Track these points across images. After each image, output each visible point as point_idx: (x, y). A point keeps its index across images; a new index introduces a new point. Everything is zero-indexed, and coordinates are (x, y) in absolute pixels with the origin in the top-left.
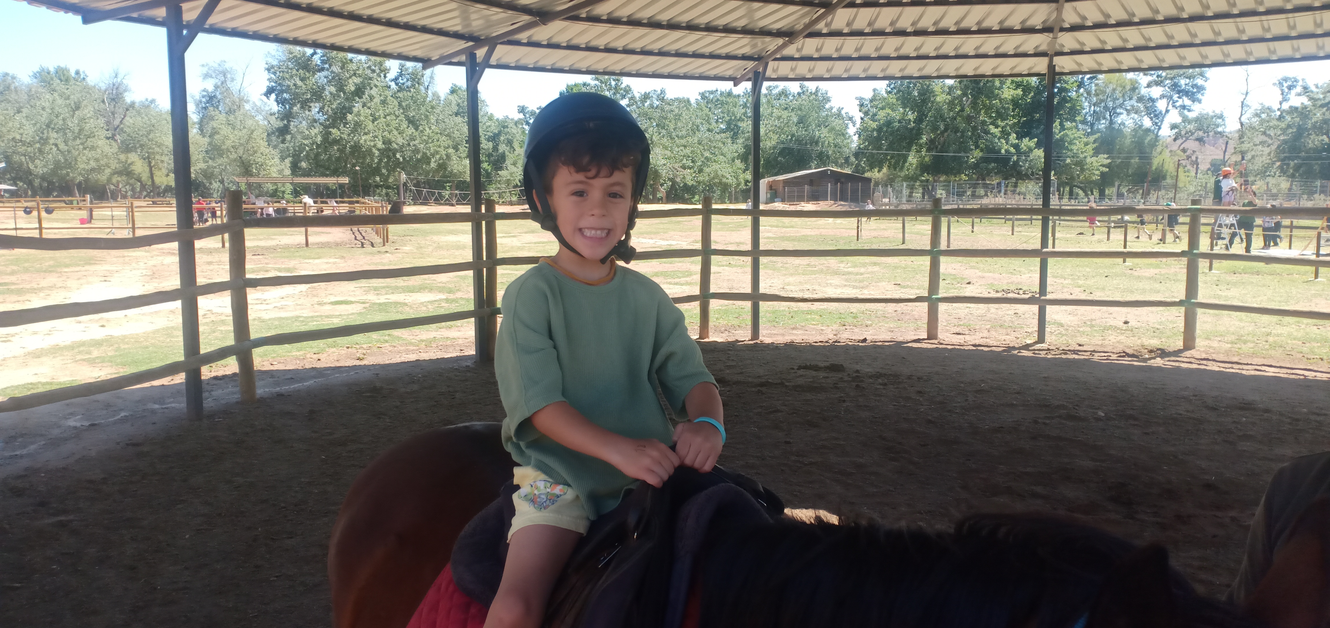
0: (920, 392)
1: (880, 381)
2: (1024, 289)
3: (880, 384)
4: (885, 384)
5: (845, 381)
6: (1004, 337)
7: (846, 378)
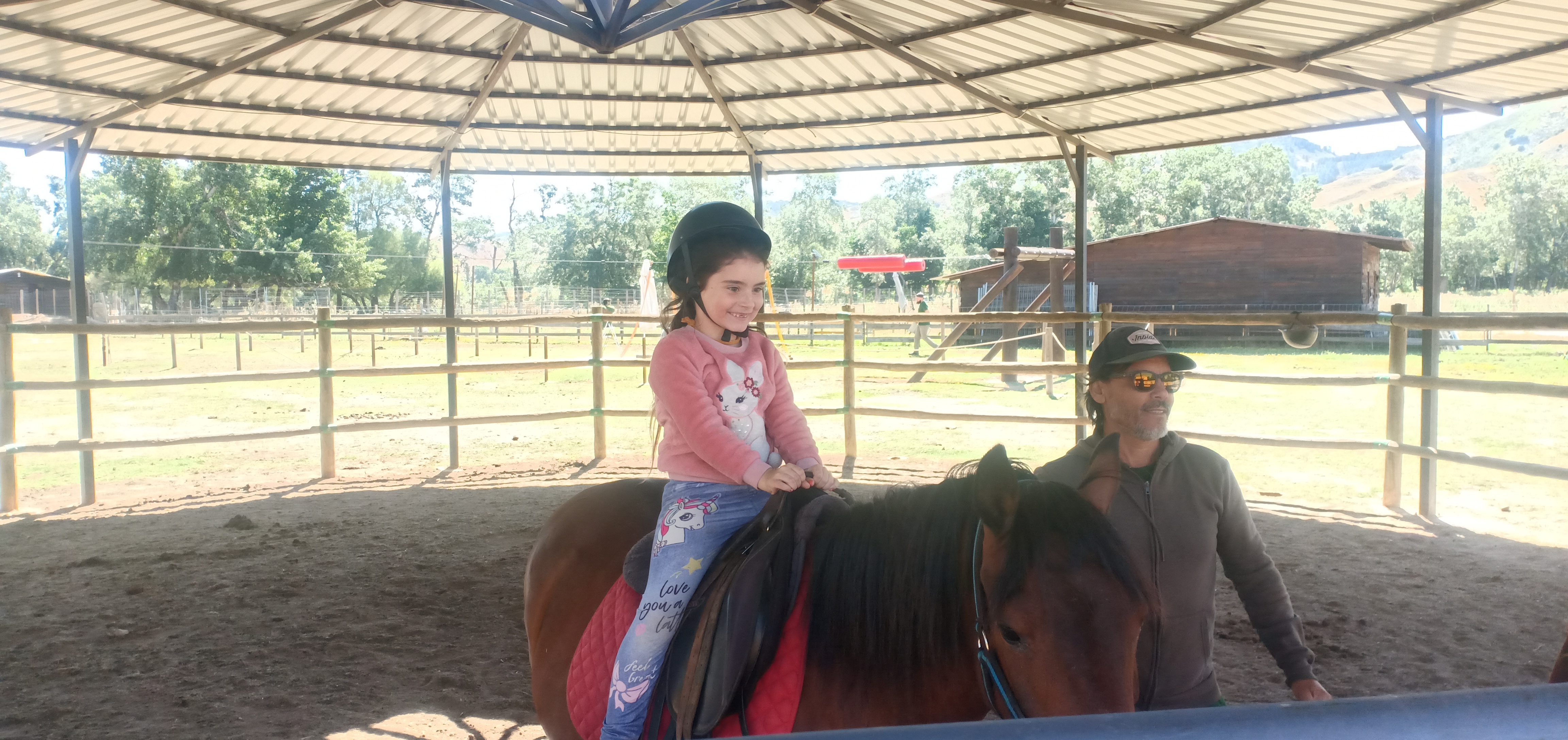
0: (377, 538)
1: (316, 532)
2: (375, 412)
3: (322, 536)
4: (327, 535)
5: (271, 539)
6: (408, 467)
7: (271, 536)
